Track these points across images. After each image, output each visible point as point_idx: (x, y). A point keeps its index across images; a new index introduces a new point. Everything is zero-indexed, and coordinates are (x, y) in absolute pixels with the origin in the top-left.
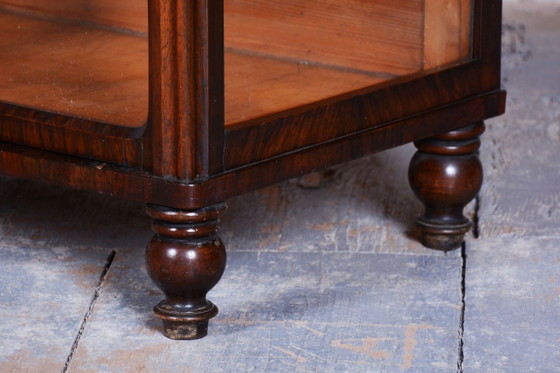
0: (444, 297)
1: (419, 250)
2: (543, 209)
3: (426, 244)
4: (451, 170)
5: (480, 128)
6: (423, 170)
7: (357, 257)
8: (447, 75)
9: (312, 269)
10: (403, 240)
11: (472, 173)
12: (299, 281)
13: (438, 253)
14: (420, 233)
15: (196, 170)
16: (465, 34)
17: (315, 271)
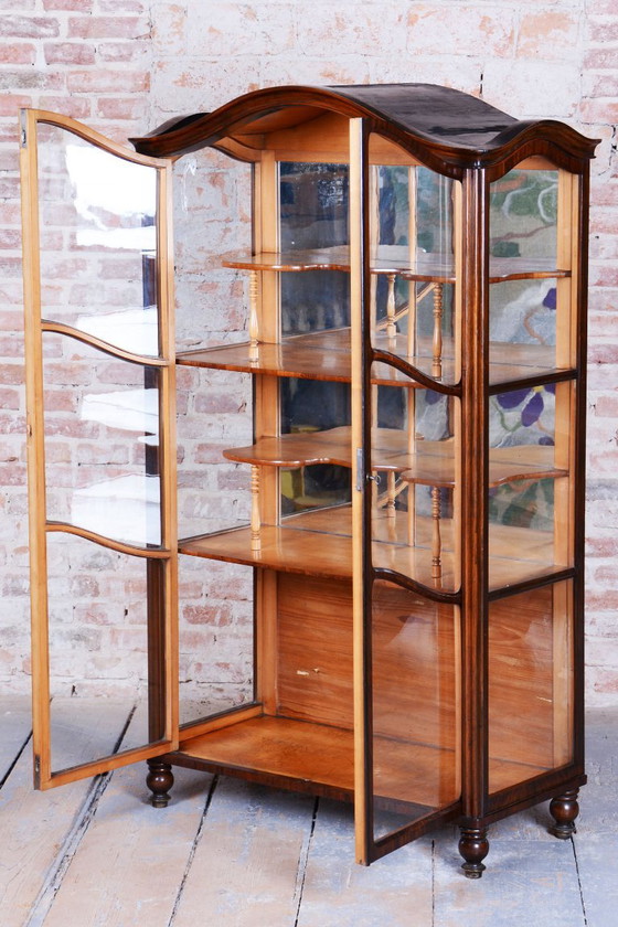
0: (569, 860)
1: (554, 839)
2: (600, 820)
3: (557, 836)
4: (567, 807)
5: (578, 790)
6: (555, 808)
7: (531, 843)
8: (565, 769)
9: (514, 848)
10: (548, 835)
11: (575, 808)
12: (510, 853)
13: (563, 841)
14: (554, 832)
15: (479, 814)
16: (571, 752)
17: (516, 849)
